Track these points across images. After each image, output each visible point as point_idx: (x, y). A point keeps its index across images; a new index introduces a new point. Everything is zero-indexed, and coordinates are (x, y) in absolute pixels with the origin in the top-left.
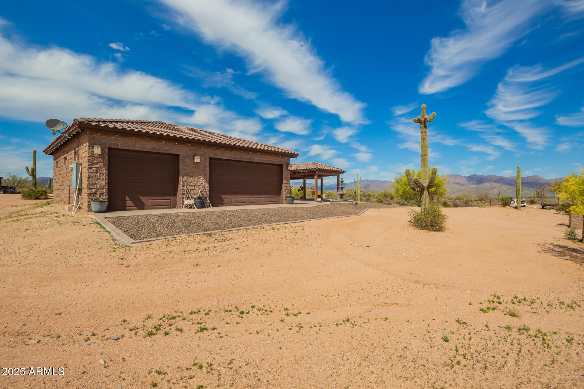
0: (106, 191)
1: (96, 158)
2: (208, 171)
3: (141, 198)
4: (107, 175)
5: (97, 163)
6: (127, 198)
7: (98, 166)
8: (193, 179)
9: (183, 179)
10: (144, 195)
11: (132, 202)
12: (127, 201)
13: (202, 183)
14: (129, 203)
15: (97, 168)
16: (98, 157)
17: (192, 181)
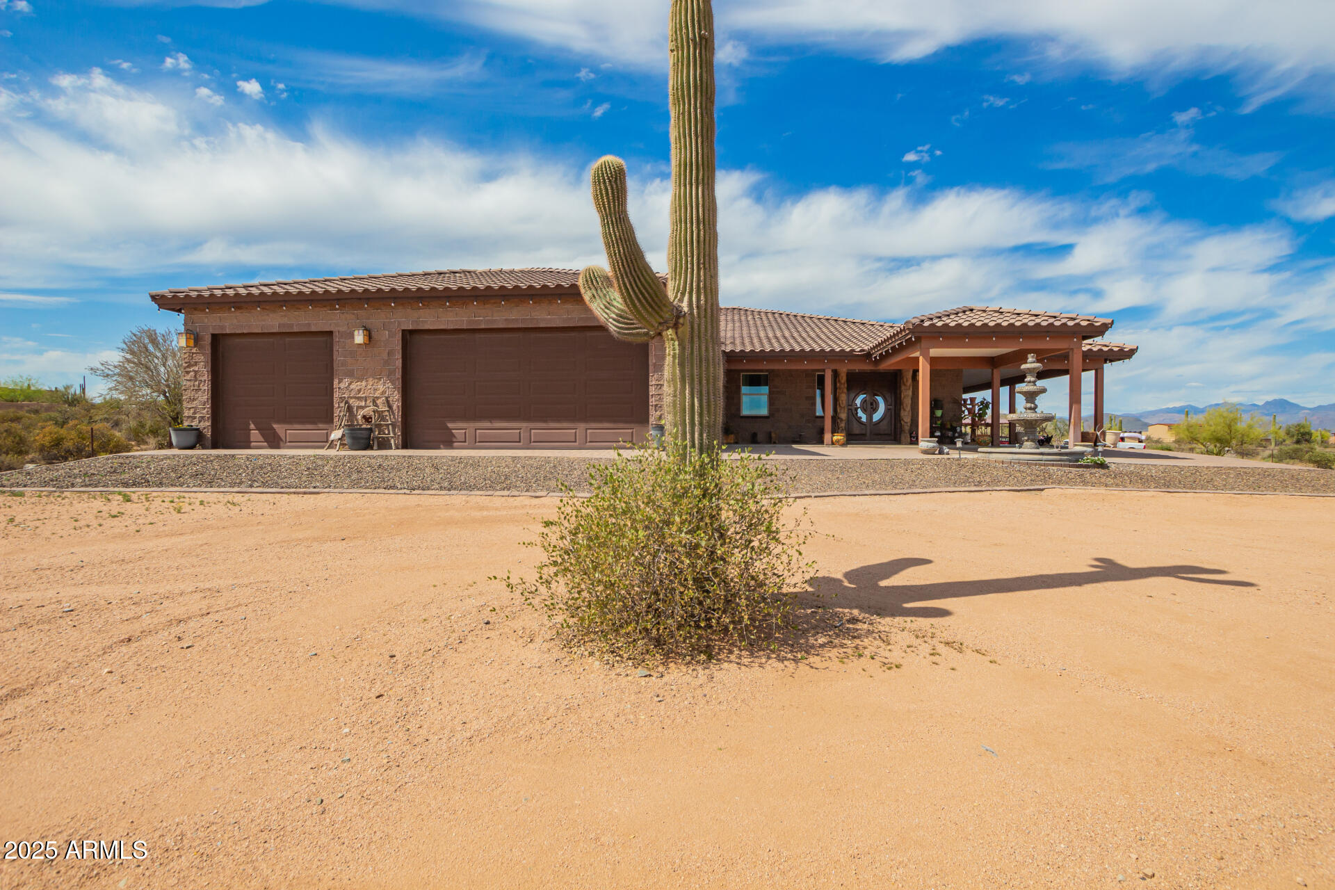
0: (207, 411)
1: (194, 355)
2: (399, 363)
3: (275, 426)
4: (210, 383)
5: (196, 363)
6: (252, 426)
7: (196, 369)
8: (364, 383)
9: (342, 386)
10: (278, 422)
11: (260, 433)
12: (252, 432)
13: (384, 392)
14: (255, 434)
15: (196, 372)
16: (198, 353)
17: (361, 389)
